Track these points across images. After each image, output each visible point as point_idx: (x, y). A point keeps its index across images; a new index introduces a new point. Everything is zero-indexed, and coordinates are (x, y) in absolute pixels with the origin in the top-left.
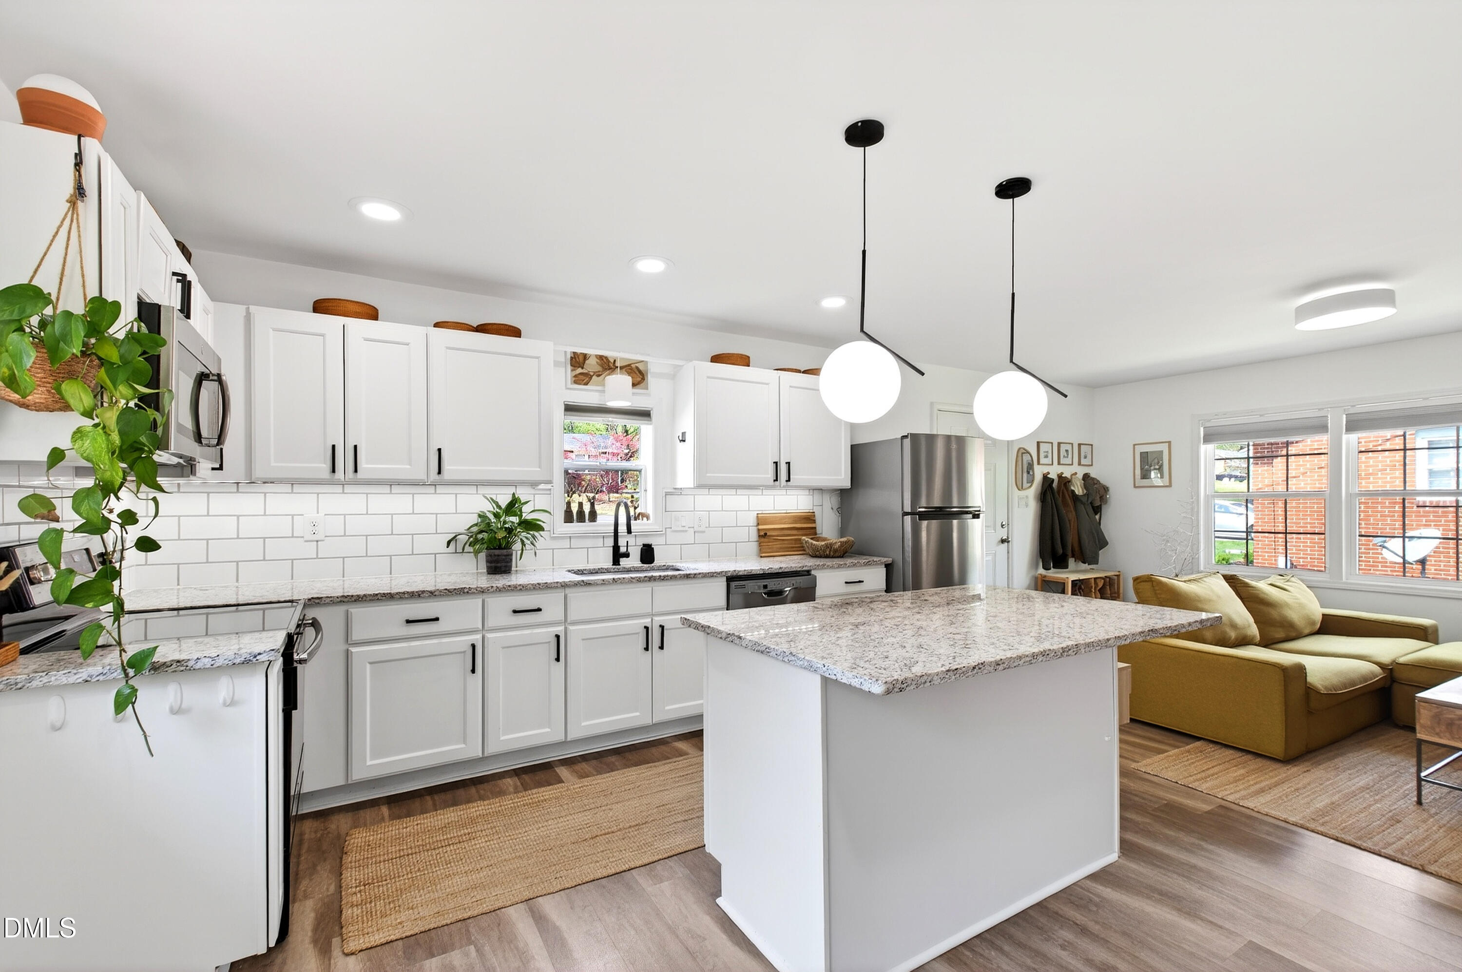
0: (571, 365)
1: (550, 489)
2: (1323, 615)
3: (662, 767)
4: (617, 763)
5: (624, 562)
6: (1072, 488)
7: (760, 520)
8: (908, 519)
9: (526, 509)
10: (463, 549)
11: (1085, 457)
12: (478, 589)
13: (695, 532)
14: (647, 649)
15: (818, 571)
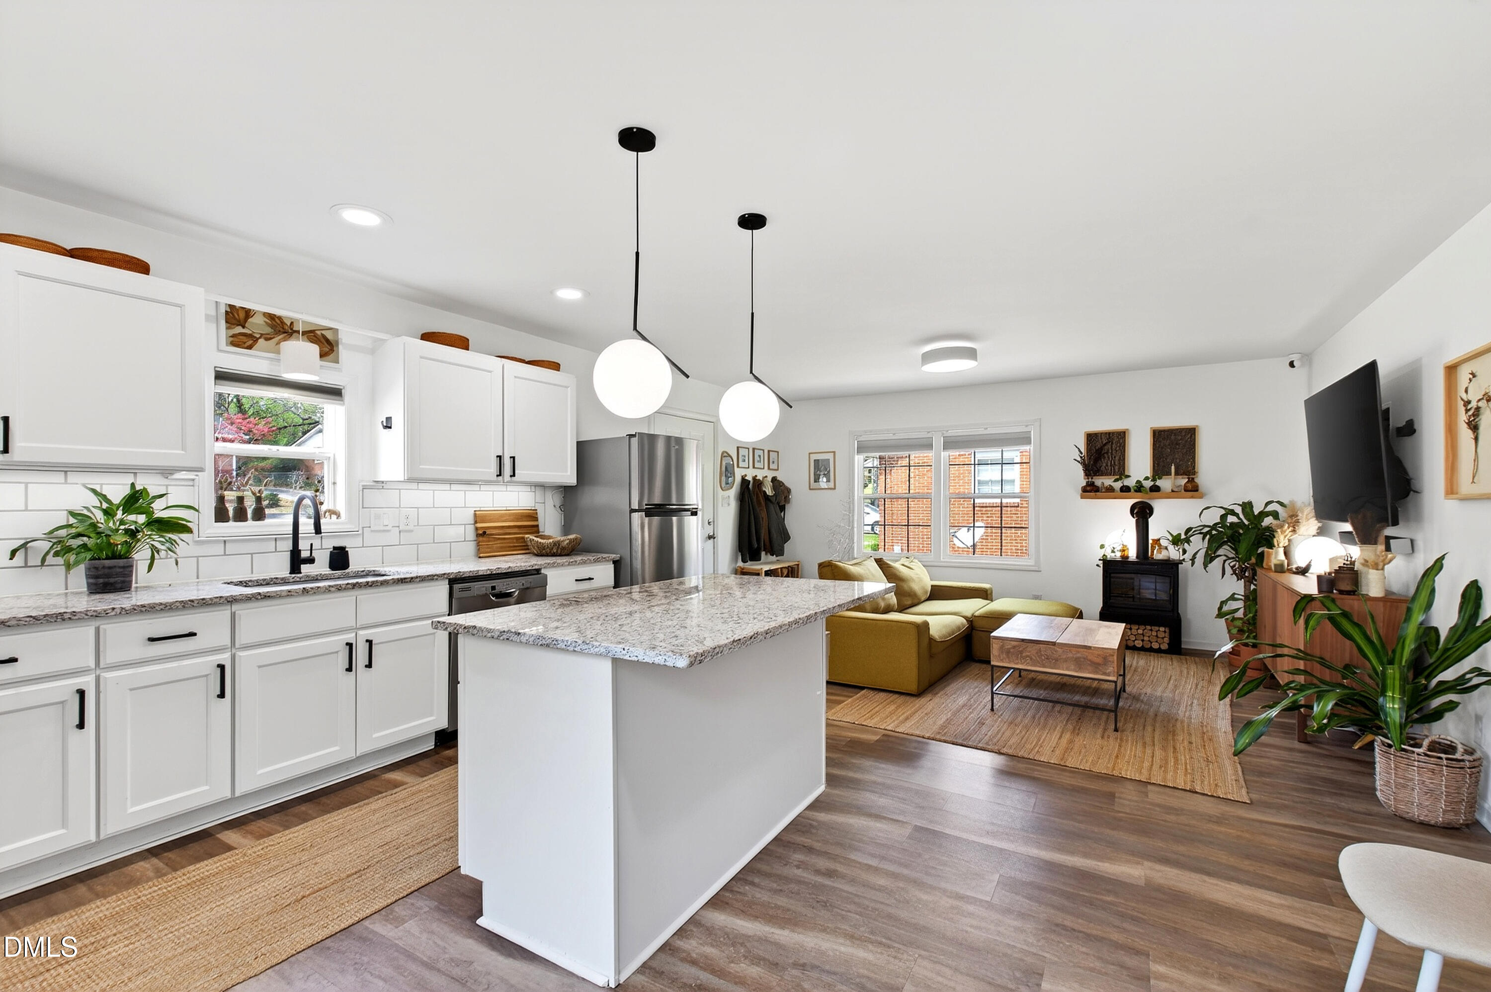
0: (227, 322)
1: (193, 480)
2: (932, 586)
3: (376, 803)
4: (310, 812)
5: (305, 569)
6: (764, 489)
7: (478, 518)
8: (636, 516)
9: (158, 505)
10: (44, 560)
11: (773, 462)
12: (88, 613)
13: (400, 532)
14: (349, 669)
15: (548, 570)
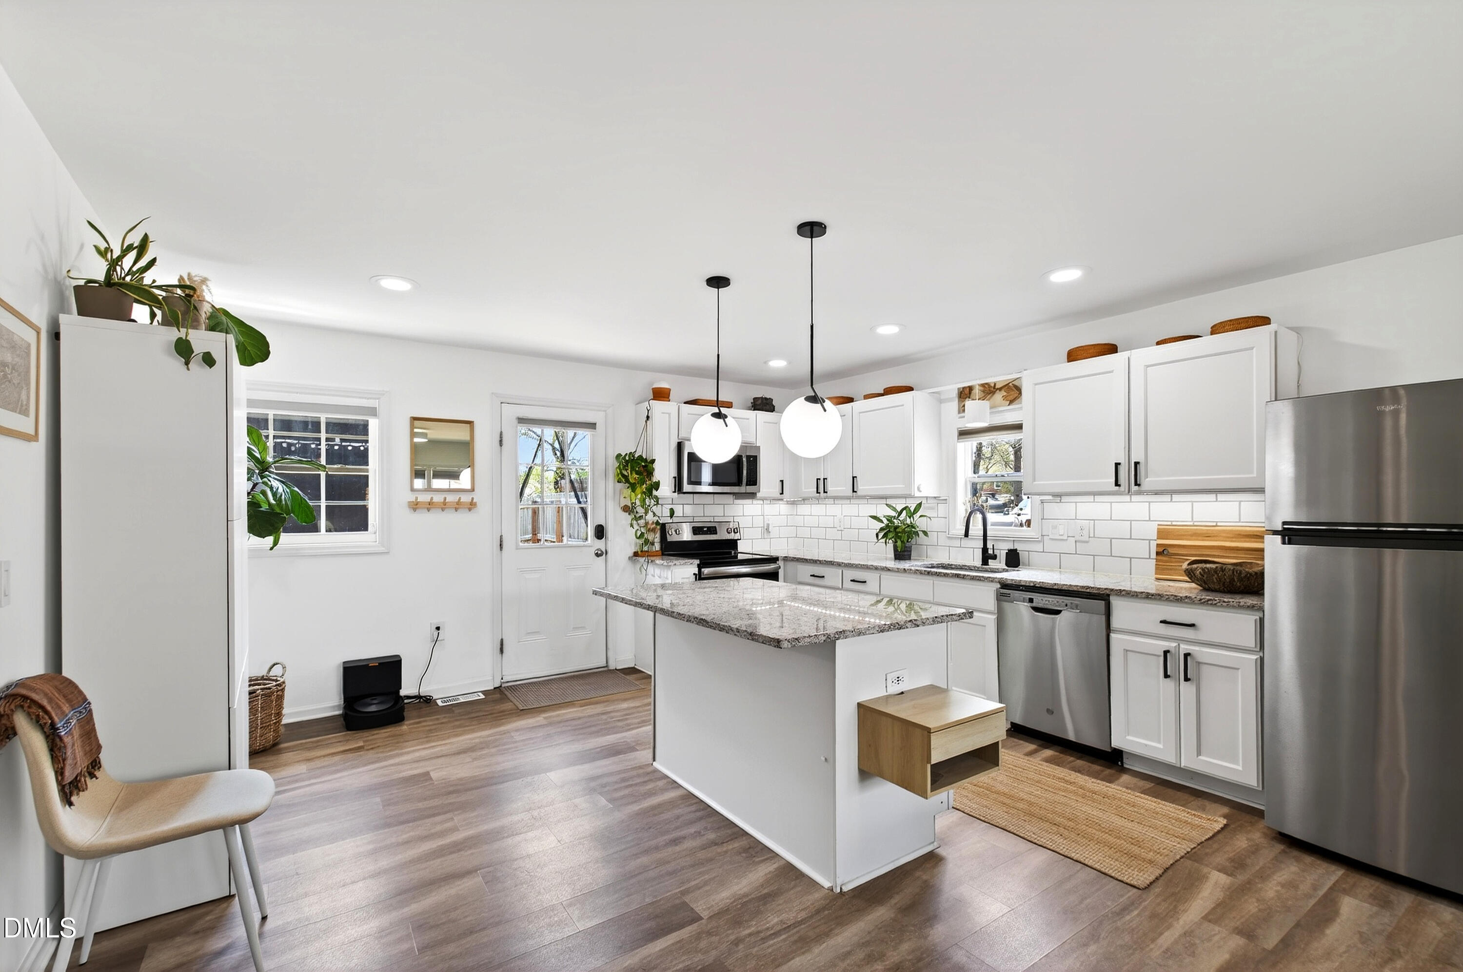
0: (959, 398)
1: (946, 499)
5: (991, 563)
7: (1161, 533)
13: (1076, 541)
